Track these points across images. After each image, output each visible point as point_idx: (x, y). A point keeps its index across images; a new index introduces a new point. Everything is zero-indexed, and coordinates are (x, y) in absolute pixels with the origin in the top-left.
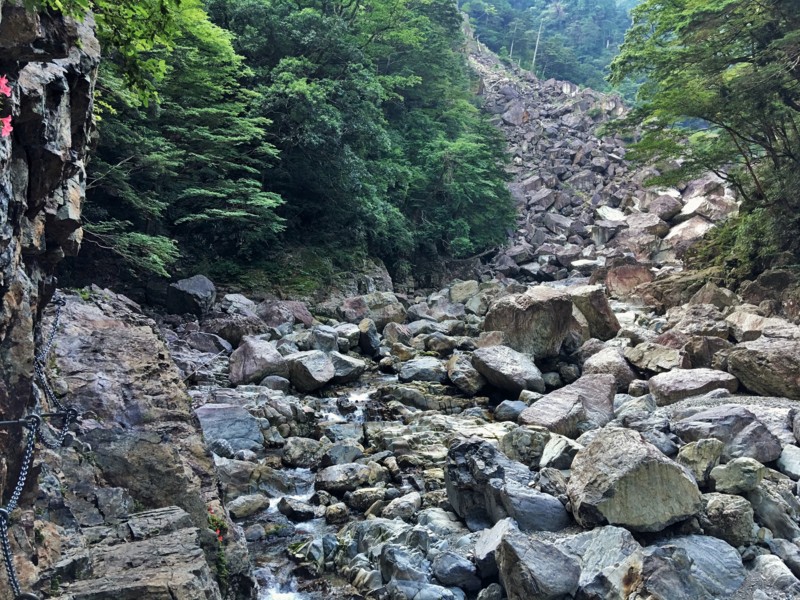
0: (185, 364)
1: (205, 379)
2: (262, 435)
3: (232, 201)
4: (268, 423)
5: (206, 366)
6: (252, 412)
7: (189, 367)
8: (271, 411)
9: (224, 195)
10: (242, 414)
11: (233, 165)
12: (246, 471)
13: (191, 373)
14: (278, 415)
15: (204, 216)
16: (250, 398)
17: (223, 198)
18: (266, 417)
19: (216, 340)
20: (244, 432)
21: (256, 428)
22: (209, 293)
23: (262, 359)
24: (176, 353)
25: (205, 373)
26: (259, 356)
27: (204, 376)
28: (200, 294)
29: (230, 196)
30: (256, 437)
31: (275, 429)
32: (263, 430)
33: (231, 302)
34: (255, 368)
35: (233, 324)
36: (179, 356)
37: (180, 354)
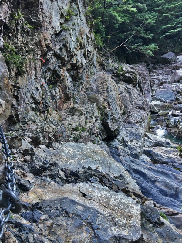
0: (160, 79)
1: (165, 83)
2: (175, 96)
3: (177, 26)
4: (177, 93)
5: (166, 79)
6: (173, 91)
7: (161, 80)
8: (178, 90)
9: (175, 25)
10: (170, 91)
11: (177, 13)
12: (165, 105)
13: (161, 81)
14: (180, 90)
15: (169, 33)
16: (173, 87)
17: (175, 26)
18: (177, 91)
19: (171, 71)
20: (170, 96)
21: (173, 94)
22: (173, 57)
23: (179, 75)
24: (158, 76)
25: (165, 81)
26: (178, 75)
27: (165, 82)
28: (170, 58)
29: (177, 24)
30: (173, 97)
31: (179, 94)
32: (175, 95)
33: (178, 58)
34: (177, 78)
35: (177, 66)
36: (158, 77)
37: (159, 76)
